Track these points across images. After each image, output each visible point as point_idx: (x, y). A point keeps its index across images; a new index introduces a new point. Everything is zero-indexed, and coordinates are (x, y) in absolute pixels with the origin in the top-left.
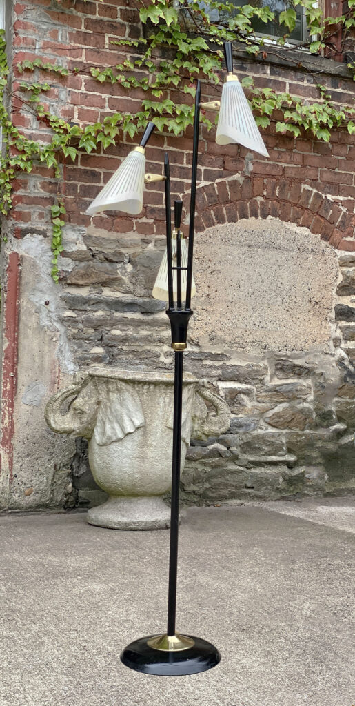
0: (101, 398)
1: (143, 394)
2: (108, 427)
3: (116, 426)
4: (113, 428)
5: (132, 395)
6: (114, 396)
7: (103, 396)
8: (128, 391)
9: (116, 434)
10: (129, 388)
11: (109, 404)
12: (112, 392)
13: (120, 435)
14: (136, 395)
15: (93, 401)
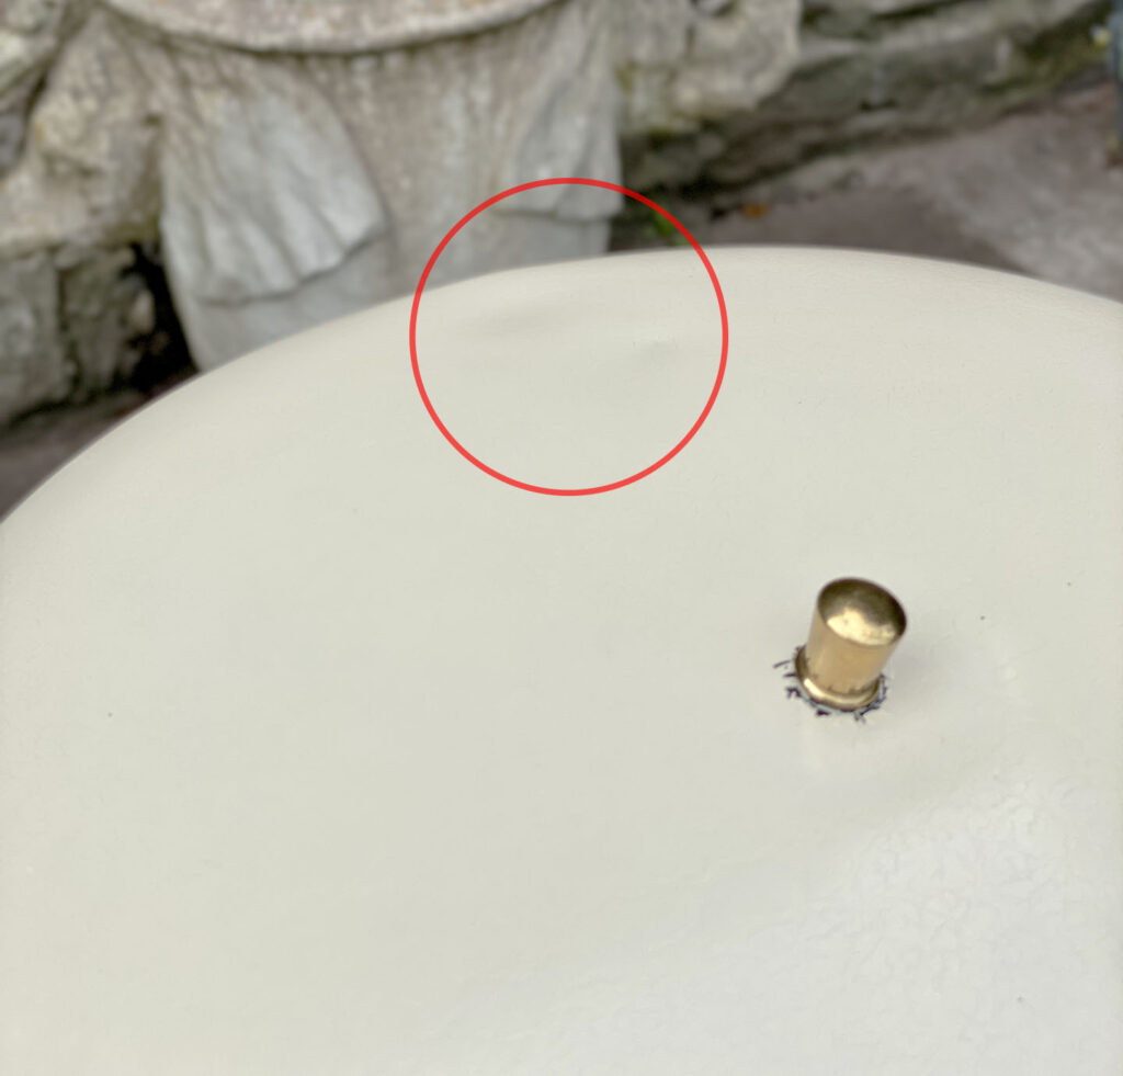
0: (155, 106)
1: (355, 95)
2: (217, 236)
3: (254, 237)
4: (238, 242)
5: (302, 106)
6: (215, 107)
7: (165, 97)
8: (275, 89)
9: (258, 273)
10: (281, 76)
11: (198, 136)
12: (207, 88)
13: (279, 279)
14: (319, 106)
15: (124, 109)
